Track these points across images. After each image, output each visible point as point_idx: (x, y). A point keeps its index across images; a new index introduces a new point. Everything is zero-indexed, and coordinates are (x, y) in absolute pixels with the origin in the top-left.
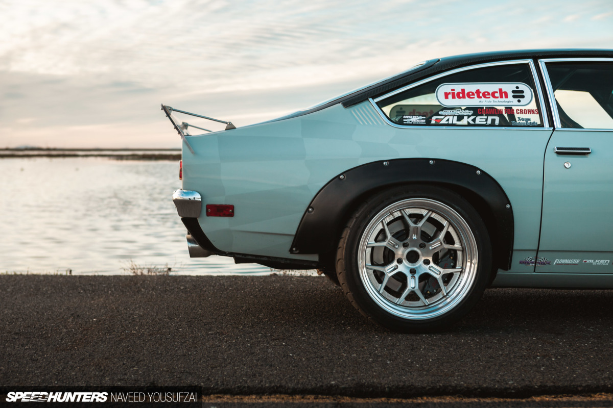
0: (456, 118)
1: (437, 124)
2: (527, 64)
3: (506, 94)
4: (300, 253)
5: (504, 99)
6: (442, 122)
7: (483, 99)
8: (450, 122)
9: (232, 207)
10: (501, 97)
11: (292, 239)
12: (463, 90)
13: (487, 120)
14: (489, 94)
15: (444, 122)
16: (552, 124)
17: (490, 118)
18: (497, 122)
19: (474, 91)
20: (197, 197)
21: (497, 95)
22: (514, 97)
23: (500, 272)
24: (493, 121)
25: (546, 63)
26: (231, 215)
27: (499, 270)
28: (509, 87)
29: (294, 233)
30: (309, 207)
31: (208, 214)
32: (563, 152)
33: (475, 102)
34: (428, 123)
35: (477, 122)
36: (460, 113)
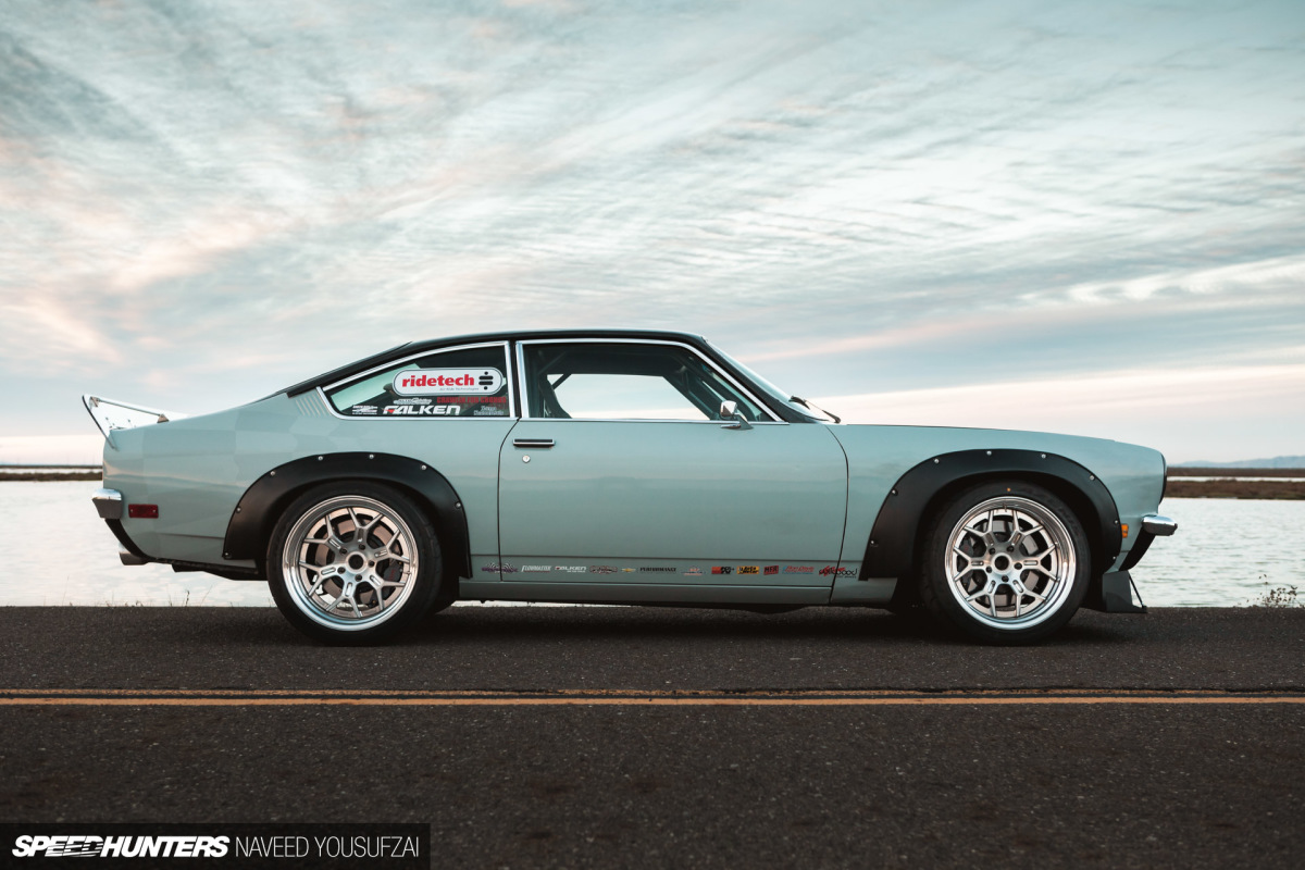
0: (411, 407)
1: (389, 415)
2: (503, 347)
3: (472, 380)
4: (233, 559)
5: (469, 386)
6: (395, 412)
7: (445, 386)
8: (405, 412)
9: (156, 507)
10: (466, 383)
11: (222, 542)
12: (424, 377)
13: (446, 410)
14: (452, 380)
15: (397, 412)
16: (518, 413)
17: (450, 408)
18: (457, 412)
19: (436, 378)
20: (117, 497)
21: (462, 382)
22: (481, 383)
23: (462, 581)
24: (453, 410)
25: (524, 346)
26: (155, 516)
27: (460, 578)
28: (476, 373)
29: (224, 535)
30: (238, 506)
31: (131, 515)
32: (521, 445)
33: (437, 390)
34: (380, 414)
35: (435, 412)
36: (417, 401)
